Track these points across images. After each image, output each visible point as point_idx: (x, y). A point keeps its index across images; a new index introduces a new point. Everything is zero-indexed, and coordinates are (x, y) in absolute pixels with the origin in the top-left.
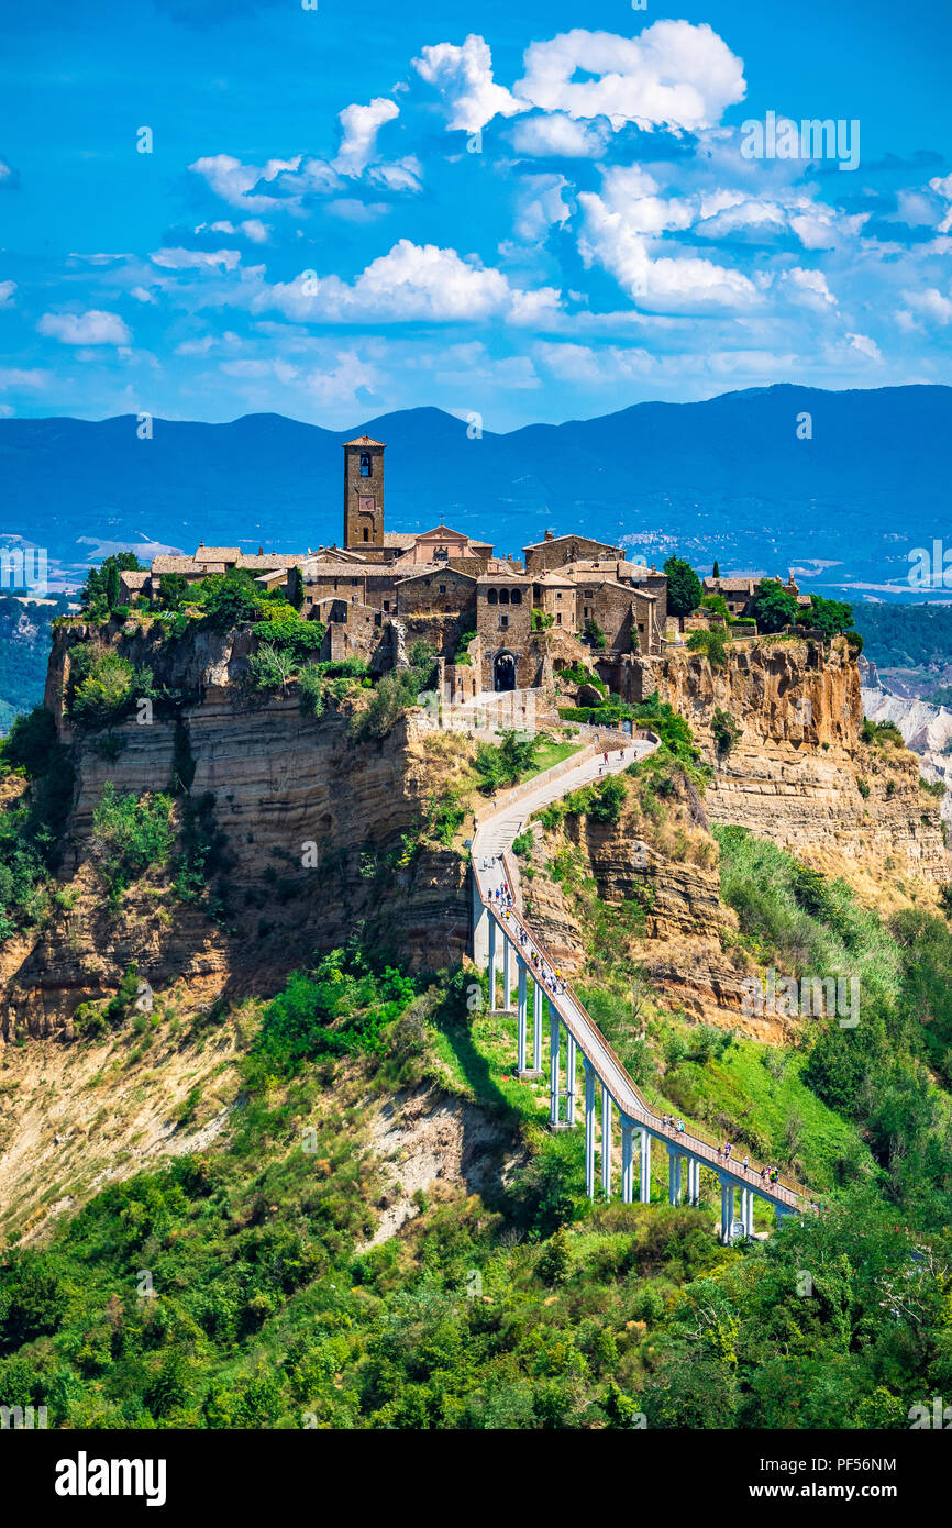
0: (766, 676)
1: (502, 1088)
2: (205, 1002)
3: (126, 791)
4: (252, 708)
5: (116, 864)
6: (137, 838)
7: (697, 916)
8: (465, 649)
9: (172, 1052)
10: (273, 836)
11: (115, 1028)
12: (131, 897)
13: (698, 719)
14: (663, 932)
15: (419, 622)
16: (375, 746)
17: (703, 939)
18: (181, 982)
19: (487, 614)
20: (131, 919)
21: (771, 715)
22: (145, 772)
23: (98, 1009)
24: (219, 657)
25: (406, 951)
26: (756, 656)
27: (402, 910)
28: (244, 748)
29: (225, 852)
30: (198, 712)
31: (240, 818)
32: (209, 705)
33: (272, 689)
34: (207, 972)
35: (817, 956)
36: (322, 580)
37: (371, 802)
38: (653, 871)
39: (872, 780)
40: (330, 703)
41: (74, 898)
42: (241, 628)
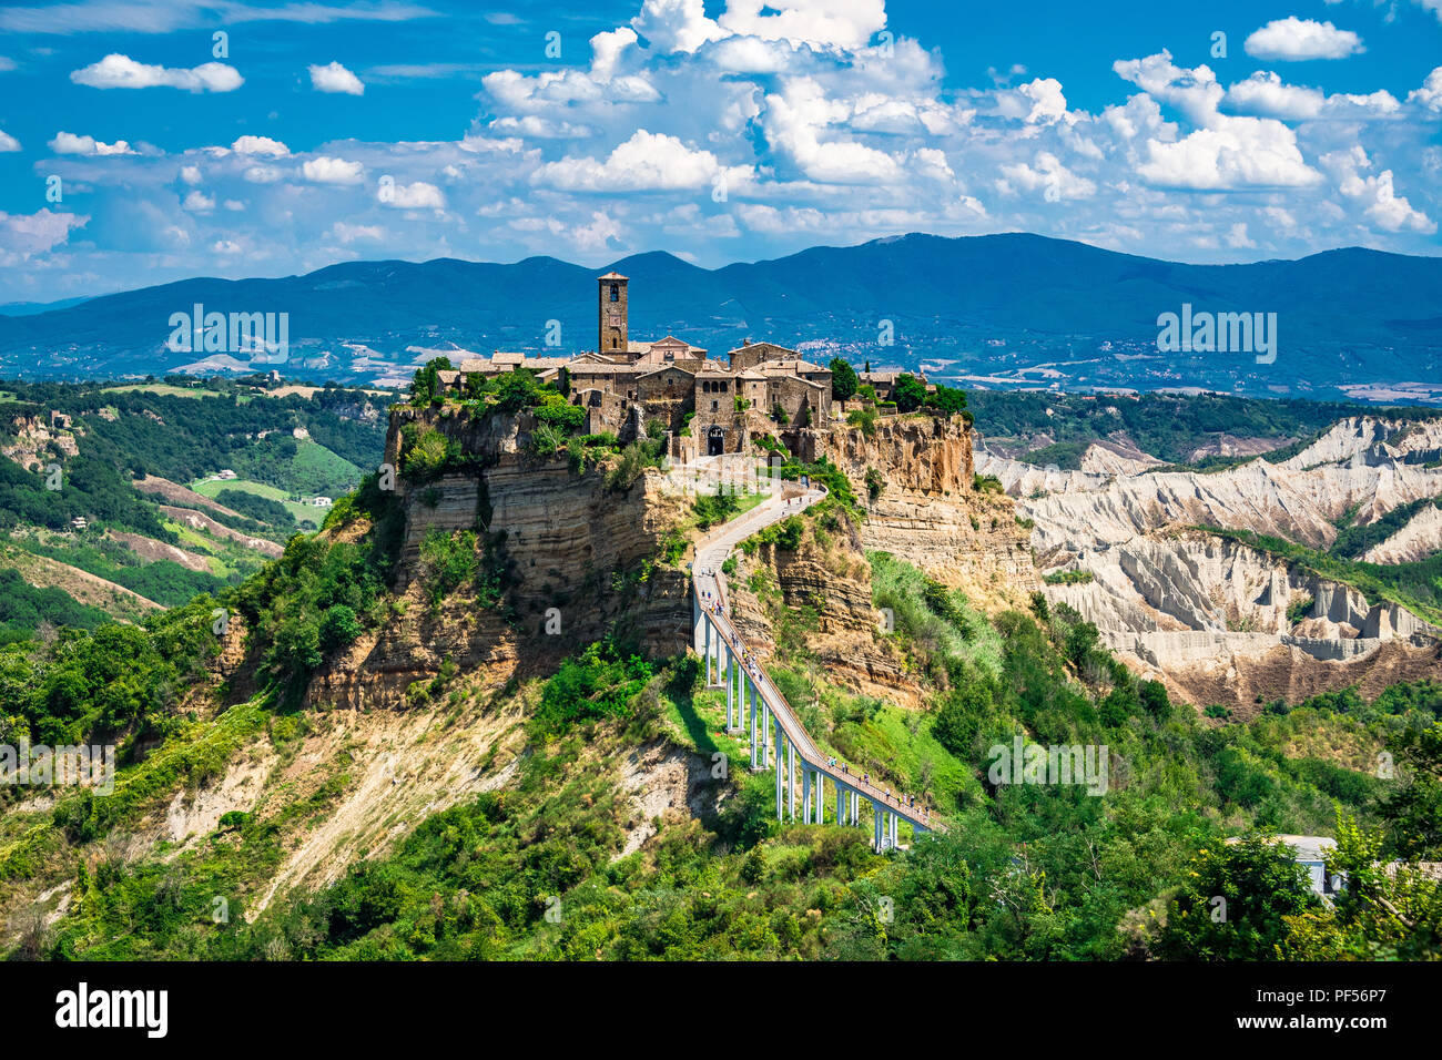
0: (904, 443)
1: (715, 742)
2: (501, 682)
3: (443, 529)
4: (533, 468)
5: (436, 582)
6: (452, 563)
7: (855, 617)
8: (687, 425)
9: (477, 717)
10: (549, 560)
11: (436, 700)
12: (447, 606)
13: (855, 475)
14: (831, 629)
15: (654, 405)
16: (622, 496)
17: (860, 633)
18: (484, 667)
19: (703, 400)
20: (447, 622)
21: (908, 471)
22: (456, 515)
23: (424, 687)
24: (509, 432)
25: (646, 643)
26: (897, 429)
27: (643, 613)
28: (528, 498)
29: (514, 572)
30: (494, 472)
31: (526, 548)
32: (502, 466)
33: (548, 455)
34: (502, 659)
35: (943, 645)
36: (583, 376)
37: (619, 536)
38: (824, 584)
39: (981, 518)
40: (590, 465)
41: (406, 607)
42: (525, 411)
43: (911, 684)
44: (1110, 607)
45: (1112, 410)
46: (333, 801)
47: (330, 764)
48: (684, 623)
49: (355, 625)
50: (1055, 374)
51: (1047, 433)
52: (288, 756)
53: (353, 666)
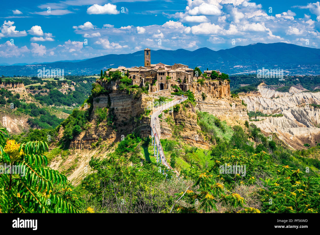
0: (212, 87)
2: (111, 143)
3: (100, 107)
4: (120, 93)
5: (98, 120)
6: (101, 115)
7: (193, 128)
8: (155, 83)
9: (105, 151)
10: (123, 115)
11: (97, 147)
12: (100, 125)
13: (199, 94)
14: (186, 130)
15: (148, 78)
16: (137, 100)
17: (194, 131)
18: (108, 139)
19: (159, 77)
20: (100, 129)
21: (213, 93)
22: (103, 104)
23: (94, 144)
24: (115, 85)
25: (141, 134)
26: (210, 83)
27: (141, 127)
28: (119, 100)
29: (116, 118)
30: (111, 94)
31: (118, 112)
32: (113, 93)
33: (123, 90)
34: (112, 138)
35: (215, 134)
36: (132, 72)
37: (137, 109)
38: (185, 120)
39: (233, 104)
40: (131, 92)
41: (91, 125)
42: (118, 80)
43: (206, 143)
44: (287, 122)
45: (297, 79)
46: (72, 170)
47: (73, 162)
48: (149, 129)
49: (80, 130)
50: (288, 72)
51: (283, 84)
52: (64, 160)
53: (80, 139)
